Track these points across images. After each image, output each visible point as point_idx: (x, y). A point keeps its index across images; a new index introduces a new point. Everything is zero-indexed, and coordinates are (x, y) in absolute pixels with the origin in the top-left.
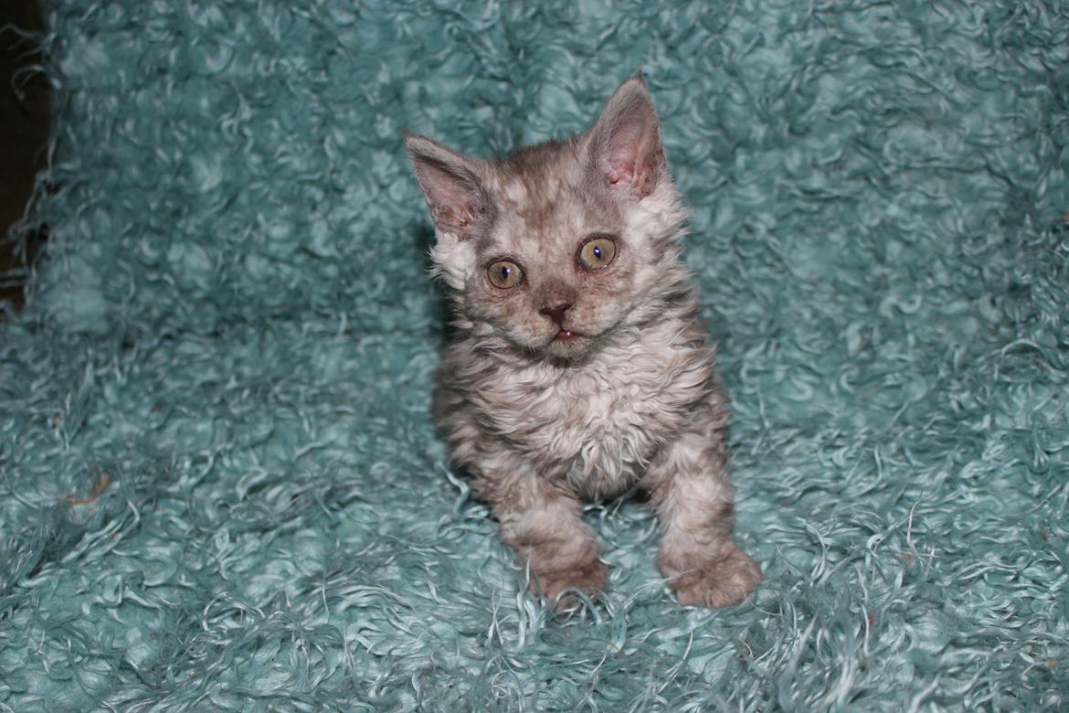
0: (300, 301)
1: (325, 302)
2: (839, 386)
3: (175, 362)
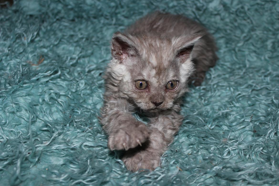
0: (100, 13)
1: (108, 14)
2: (265, 58)
3: (61, 27)
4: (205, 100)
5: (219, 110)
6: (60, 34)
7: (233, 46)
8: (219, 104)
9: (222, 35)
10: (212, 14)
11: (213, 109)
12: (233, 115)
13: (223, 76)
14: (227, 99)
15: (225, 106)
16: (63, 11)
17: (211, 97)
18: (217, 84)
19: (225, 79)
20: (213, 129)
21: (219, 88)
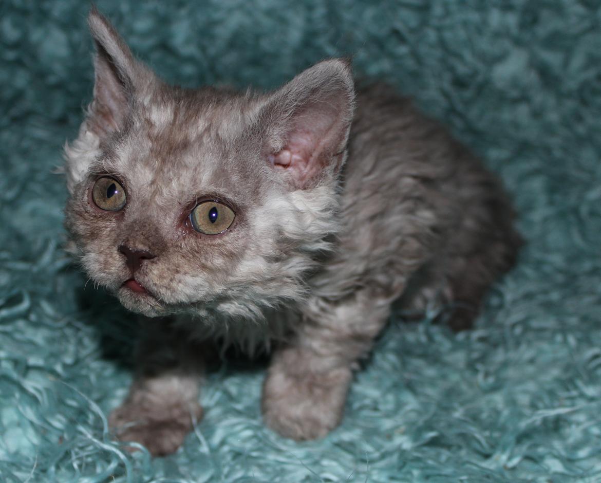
3: (25, 144)
4: (487, 375)
5: (534, 406)
6: (21, 167)
7: (572, 200)
8: (531, 386)
9: (535, 163)
10: (502, 99)
11: (512, 402)
12: (578, 424)
13: (541, 298)
14: (555, 372)
15: (551, 393)
16: (30, 94)
17: (505, 364)
18: (525, 323)
19: (549, 307)
20: (514, 469)
21: (530, 336)
